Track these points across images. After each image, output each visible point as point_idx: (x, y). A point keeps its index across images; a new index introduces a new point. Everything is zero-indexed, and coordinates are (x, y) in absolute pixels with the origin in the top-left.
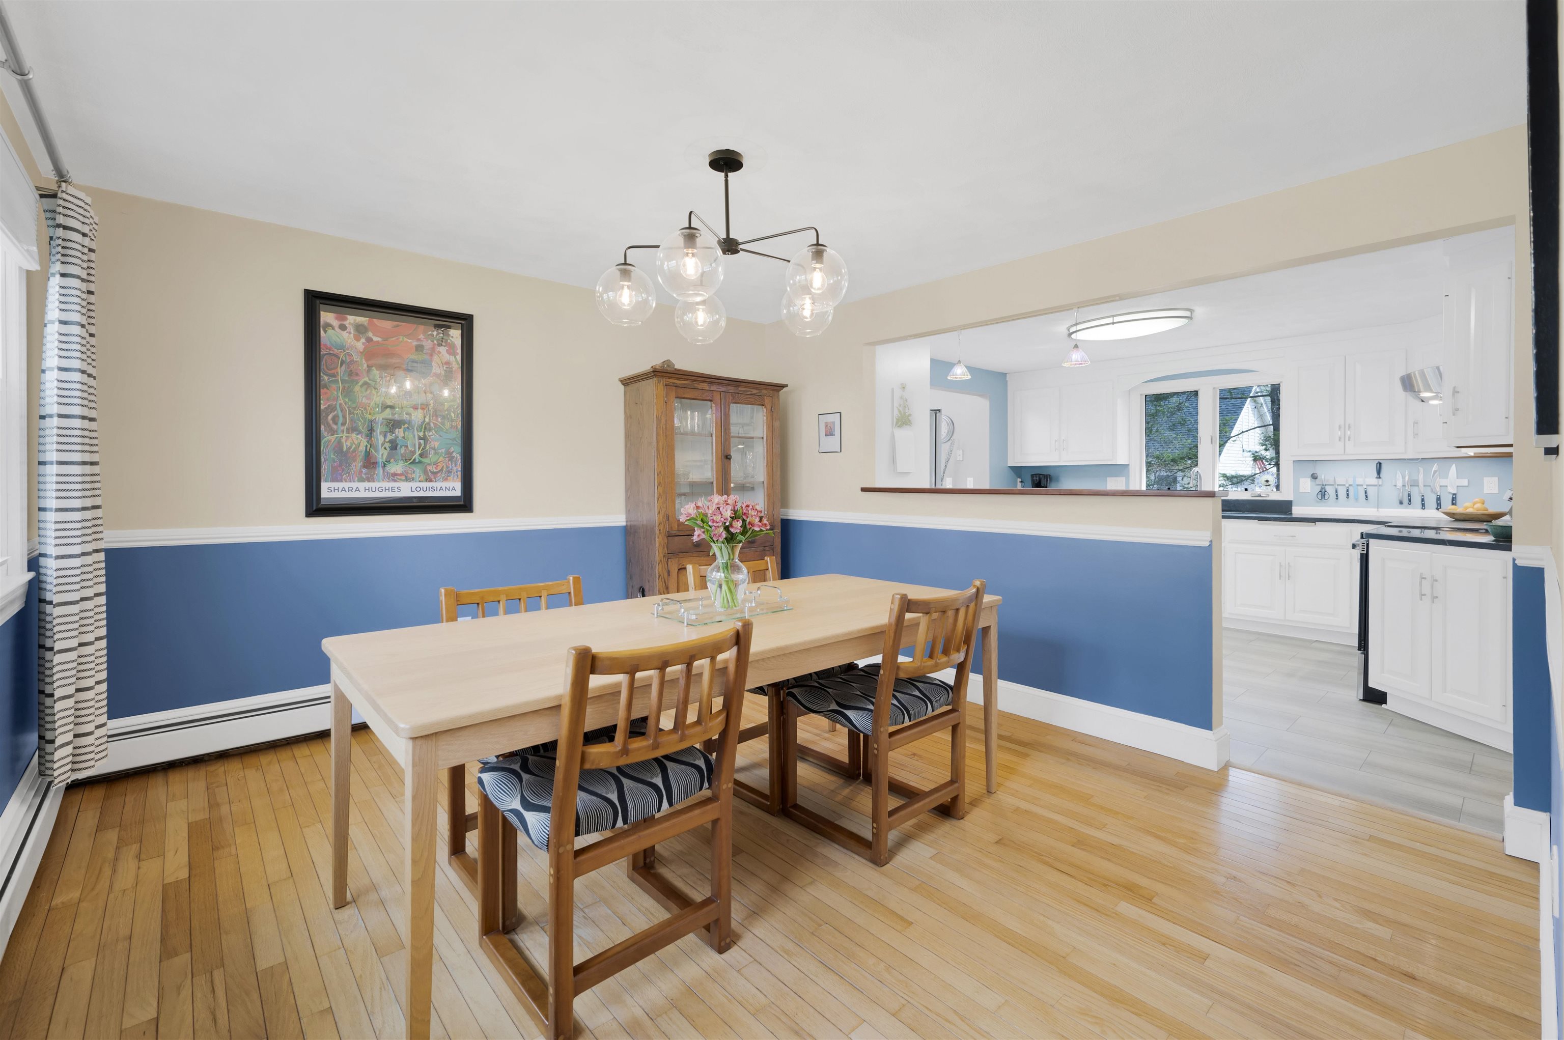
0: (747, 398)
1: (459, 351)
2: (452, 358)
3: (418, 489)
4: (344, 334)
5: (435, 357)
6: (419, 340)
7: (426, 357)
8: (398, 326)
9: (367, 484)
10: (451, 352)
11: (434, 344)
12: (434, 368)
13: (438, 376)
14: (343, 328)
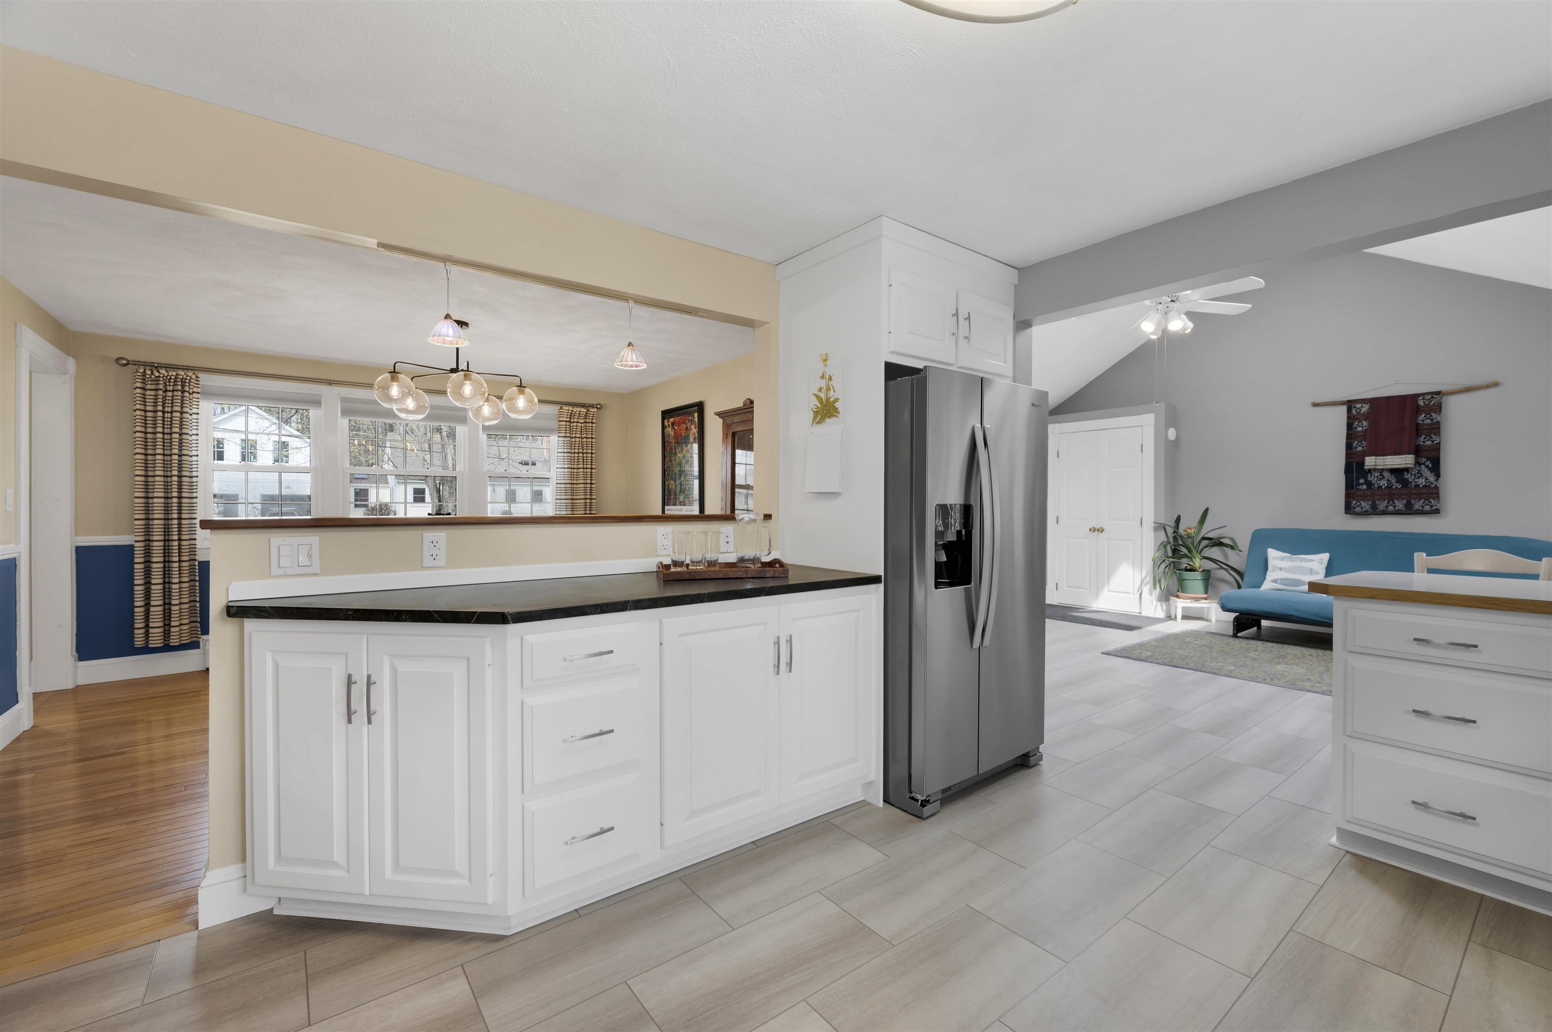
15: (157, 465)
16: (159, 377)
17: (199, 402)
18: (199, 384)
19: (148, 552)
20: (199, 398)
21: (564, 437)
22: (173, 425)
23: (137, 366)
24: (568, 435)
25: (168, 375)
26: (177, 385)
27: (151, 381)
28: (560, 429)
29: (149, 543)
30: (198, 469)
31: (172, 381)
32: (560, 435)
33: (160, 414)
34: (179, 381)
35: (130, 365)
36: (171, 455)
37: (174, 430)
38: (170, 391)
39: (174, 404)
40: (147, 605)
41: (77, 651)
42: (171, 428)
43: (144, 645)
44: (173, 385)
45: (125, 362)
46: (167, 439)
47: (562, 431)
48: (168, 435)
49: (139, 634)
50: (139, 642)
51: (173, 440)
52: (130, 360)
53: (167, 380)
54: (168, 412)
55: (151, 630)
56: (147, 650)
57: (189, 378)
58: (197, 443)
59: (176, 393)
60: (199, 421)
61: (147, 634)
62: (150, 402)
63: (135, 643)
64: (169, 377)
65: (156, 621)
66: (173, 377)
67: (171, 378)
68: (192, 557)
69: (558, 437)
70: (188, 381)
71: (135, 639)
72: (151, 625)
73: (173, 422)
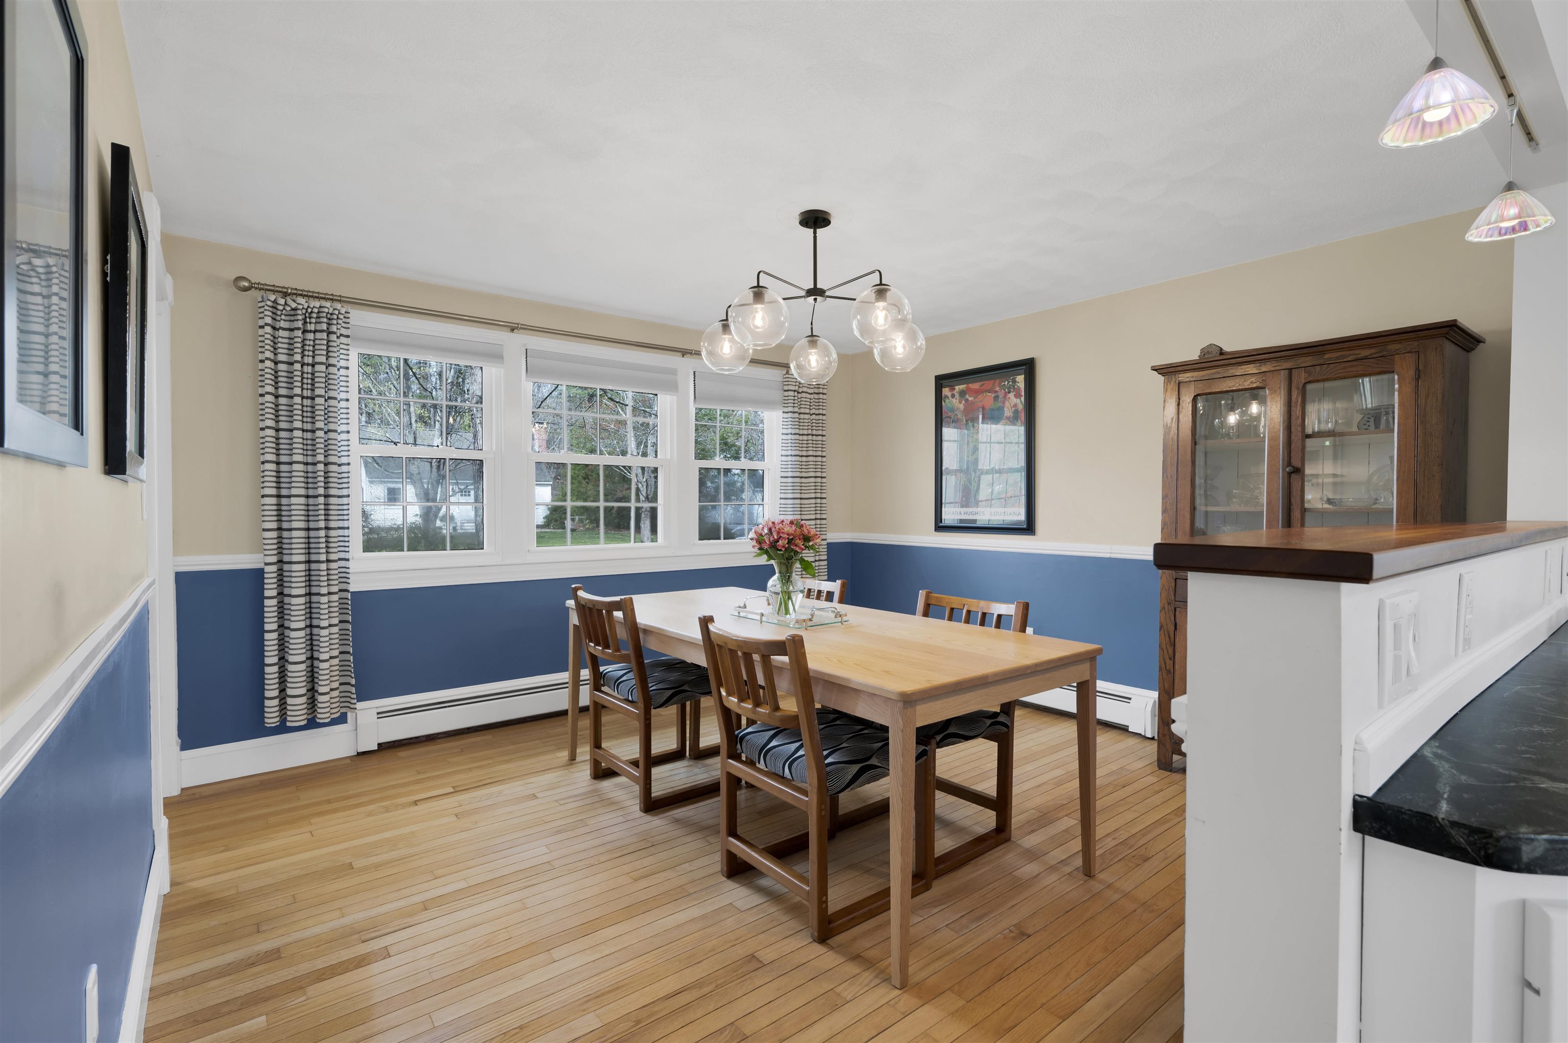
0: (1344, 368)
1: (1023, 393)
2: (1018, 401)
3: (995, 513)
4: (954, 400)
5: (1007, 404)
6: (996, 392)
7: (1000, 404)
8: (983, 385)
9: (965, 510)
10: (1017, 396)
11: (1006, 392)
12: (1006, 412)
13: (1008, 418)
14: (953, 396)
15: (295, 446)
16: (295, 309)
17: (348, 350)
18: (348, 323)
19: (281, 580)
20: (348, 345)
21: (791, 412)
22: (316, 385)
23: (262, 292)
24: (796, 410)
25: (308, 307)
26: (320, 323)
27: (286, 315)
28: (787, 402)
29: (282, 566)
30: (350, 453)
31: (314, 315)
32: (786, 410)
33: (297, 366)
34: (323, 317)
35: (253, 289)
36: (313, 431)
37: (318, 392)
38: (311, 331)
39: (317, 352)
40: (283, 659)
41: (180, 735)
42: (313, 390)
43: (278, 724)
44: (316, 322)
45: (246, 284)
46: (307, 406)
47: (789, 405)
48: (309, 400)
49: (272, 705)
50: (272, 718)
51: (317, 407)
52: (253, 282)
53: (307, 315)
54: (308, 365)
55: (289, 701)
56: (283, 728)
57: (337, 312)
58: (348, 413)
59: (318, 335)
60: (349, 379)
61: (283, 706)
62: (282, 347)
63: (266, 720)
64: (309, 310)
65: (297, 687)
66: (316, 310)
67: (312, 312)
68: (343, 586)
69: (783, 412)
70: (335, 317)
71: (266, 715)
72: (289, 692)
73: (316, 380)
